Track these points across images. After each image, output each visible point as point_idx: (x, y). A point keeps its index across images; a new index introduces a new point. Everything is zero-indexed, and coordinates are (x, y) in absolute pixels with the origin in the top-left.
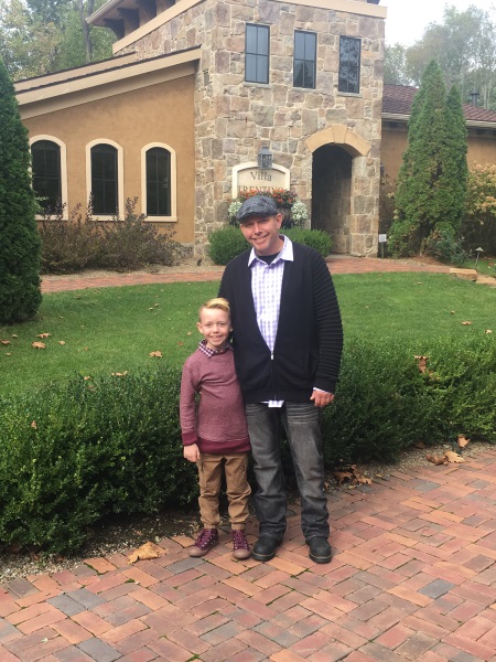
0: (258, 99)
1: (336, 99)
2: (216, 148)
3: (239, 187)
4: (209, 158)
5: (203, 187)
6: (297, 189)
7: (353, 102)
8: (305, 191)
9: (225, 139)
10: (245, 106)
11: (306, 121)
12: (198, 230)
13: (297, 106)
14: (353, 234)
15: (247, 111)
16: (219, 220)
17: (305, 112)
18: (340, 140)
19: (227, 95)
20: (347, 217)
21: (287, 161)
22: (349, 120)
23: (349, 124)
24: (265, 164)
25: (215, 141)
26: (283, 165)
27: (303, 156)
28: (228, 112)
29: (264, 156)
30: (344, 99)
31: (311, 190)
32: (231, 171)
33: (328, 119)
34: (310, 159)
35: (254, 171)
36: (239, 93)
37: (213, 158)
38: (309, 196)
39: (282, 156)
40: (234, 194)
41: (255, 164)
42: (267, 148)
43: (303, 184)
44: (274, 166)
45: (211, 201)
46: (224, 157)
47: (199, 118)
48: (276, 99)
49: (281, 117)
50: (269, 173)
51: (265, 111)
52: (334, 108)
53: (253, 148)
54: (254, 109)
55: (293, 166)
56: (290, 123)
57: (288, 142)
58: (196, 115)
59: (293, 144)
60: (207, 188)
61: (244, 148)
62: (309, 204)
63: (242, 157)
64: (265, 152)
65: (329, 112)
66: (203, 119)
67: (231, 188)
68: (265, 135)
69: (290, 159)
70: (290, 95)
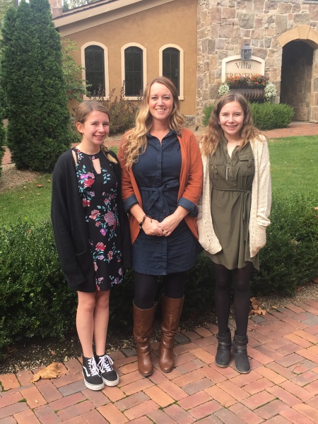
0: (243, 8)
1: (302, 6)
2: (211, 46)
3: (227, 74)
4: (206, 54)
5: (202, 75)
6: (270, 74)
7: (314, 8)
8: (276, 75)
9: (217, 40)
10: (233, 15)
11: (279, 24)
12: (198, 105)
13: (272, 12)
14: (312, 107)
15: (234, 18)
16: (212, 98)
17: (278, 17)
18: (304, 37)
19: (219, 6)
20: (309, 94)
21: (263, 53)
22: (312, 21)
23: (311, 25)
24: (246, 56)
25: (210, 41)
26: (260, 57)
27: (275, 50)
28: (220, 19)
29: (246, 51)
30: (308, 6)
31: (280, 74)
32: (221, 63)
33: (295, 21)
34: (281, 52)
35: (238, 63)
36: (229, 4)
37: (209, 53)
38: (279, 79)
39: (260, 50)
40: (223, 79)
41: (239, 57)
42: (248, 45)
43: (275, 70)
44: (253, 58)
45: (207, 84)
46: (216, 53)
47: (200, 25)
48: (256, 8)
49: (260, 22)
50: (249, 63)
51: (247, 17)
52: (300, 13)
53: (238, 46)
54: (240, 16)
55: (267, 57)
56: (266, 25)
57: (264, 40)
58: (198, 23)
59: (268, 41)
60: (205, 76)
61: (231, 46)
62: (279, 85)
63: (229, 52)
64: (246, 48)
65: (297, 16)
66: (203, 25)
67: (220, 75)
68: (247, 35)
69: (265, 52)
70: (266, 5)
